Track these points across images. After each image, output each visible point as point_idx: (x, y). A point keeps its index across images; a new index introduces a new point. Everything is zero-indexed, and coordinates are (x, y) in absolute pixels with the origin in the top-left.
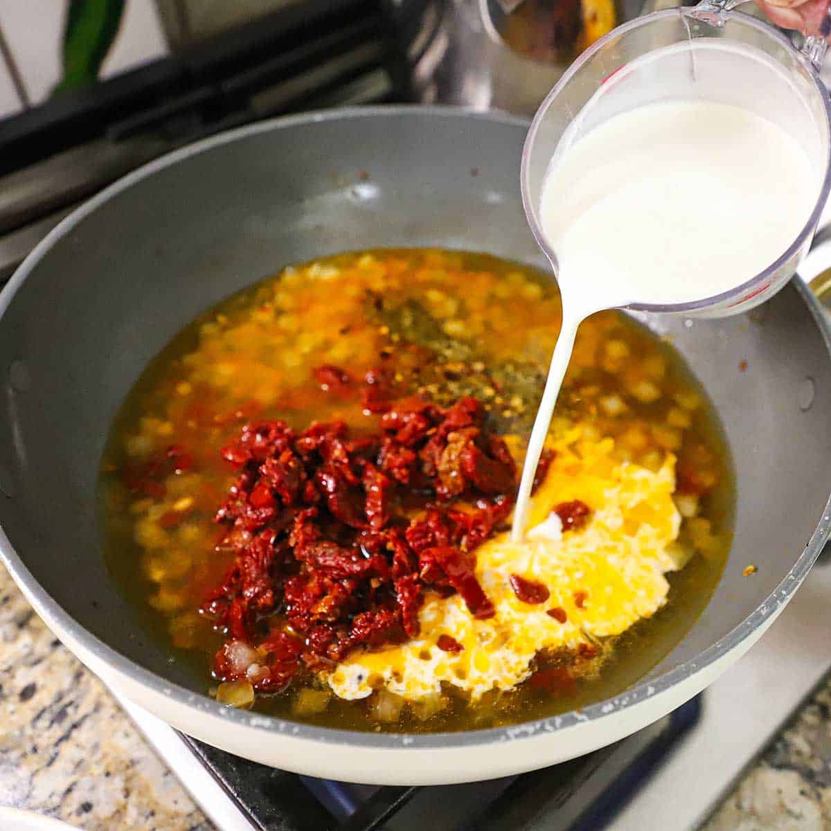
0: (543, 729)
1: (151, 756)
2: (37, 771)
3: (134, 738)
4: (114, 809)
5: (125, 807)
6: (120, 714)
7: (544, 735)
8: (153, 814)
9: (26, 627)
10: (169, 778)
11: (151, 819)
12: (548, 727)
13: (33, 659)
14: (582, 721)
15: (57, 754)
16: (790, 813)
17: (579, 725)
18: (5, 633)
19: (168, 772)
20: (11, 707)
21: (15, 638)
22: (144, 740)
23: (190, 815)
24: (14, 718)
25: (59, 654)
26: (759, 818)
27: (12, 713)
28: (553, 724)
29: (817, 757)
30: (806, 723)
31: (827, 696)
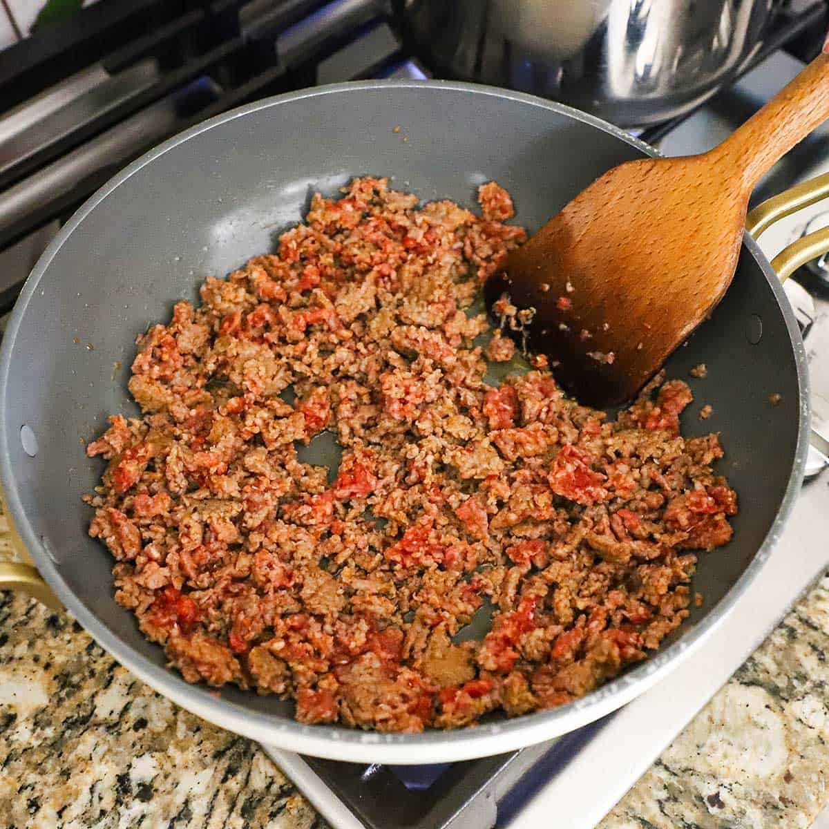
2: (97, 693)
4: (166, 725)
5: (175, 722)
8: (198, 729)
11: (198, 733)
15: (112, 678)
16: (756, 724)
20: (67, 637)
24: (71, 646)
26: (728, 730)
27: (69, 642)
29: (783, 676)
30: (774, 644)
31: (795, 620)
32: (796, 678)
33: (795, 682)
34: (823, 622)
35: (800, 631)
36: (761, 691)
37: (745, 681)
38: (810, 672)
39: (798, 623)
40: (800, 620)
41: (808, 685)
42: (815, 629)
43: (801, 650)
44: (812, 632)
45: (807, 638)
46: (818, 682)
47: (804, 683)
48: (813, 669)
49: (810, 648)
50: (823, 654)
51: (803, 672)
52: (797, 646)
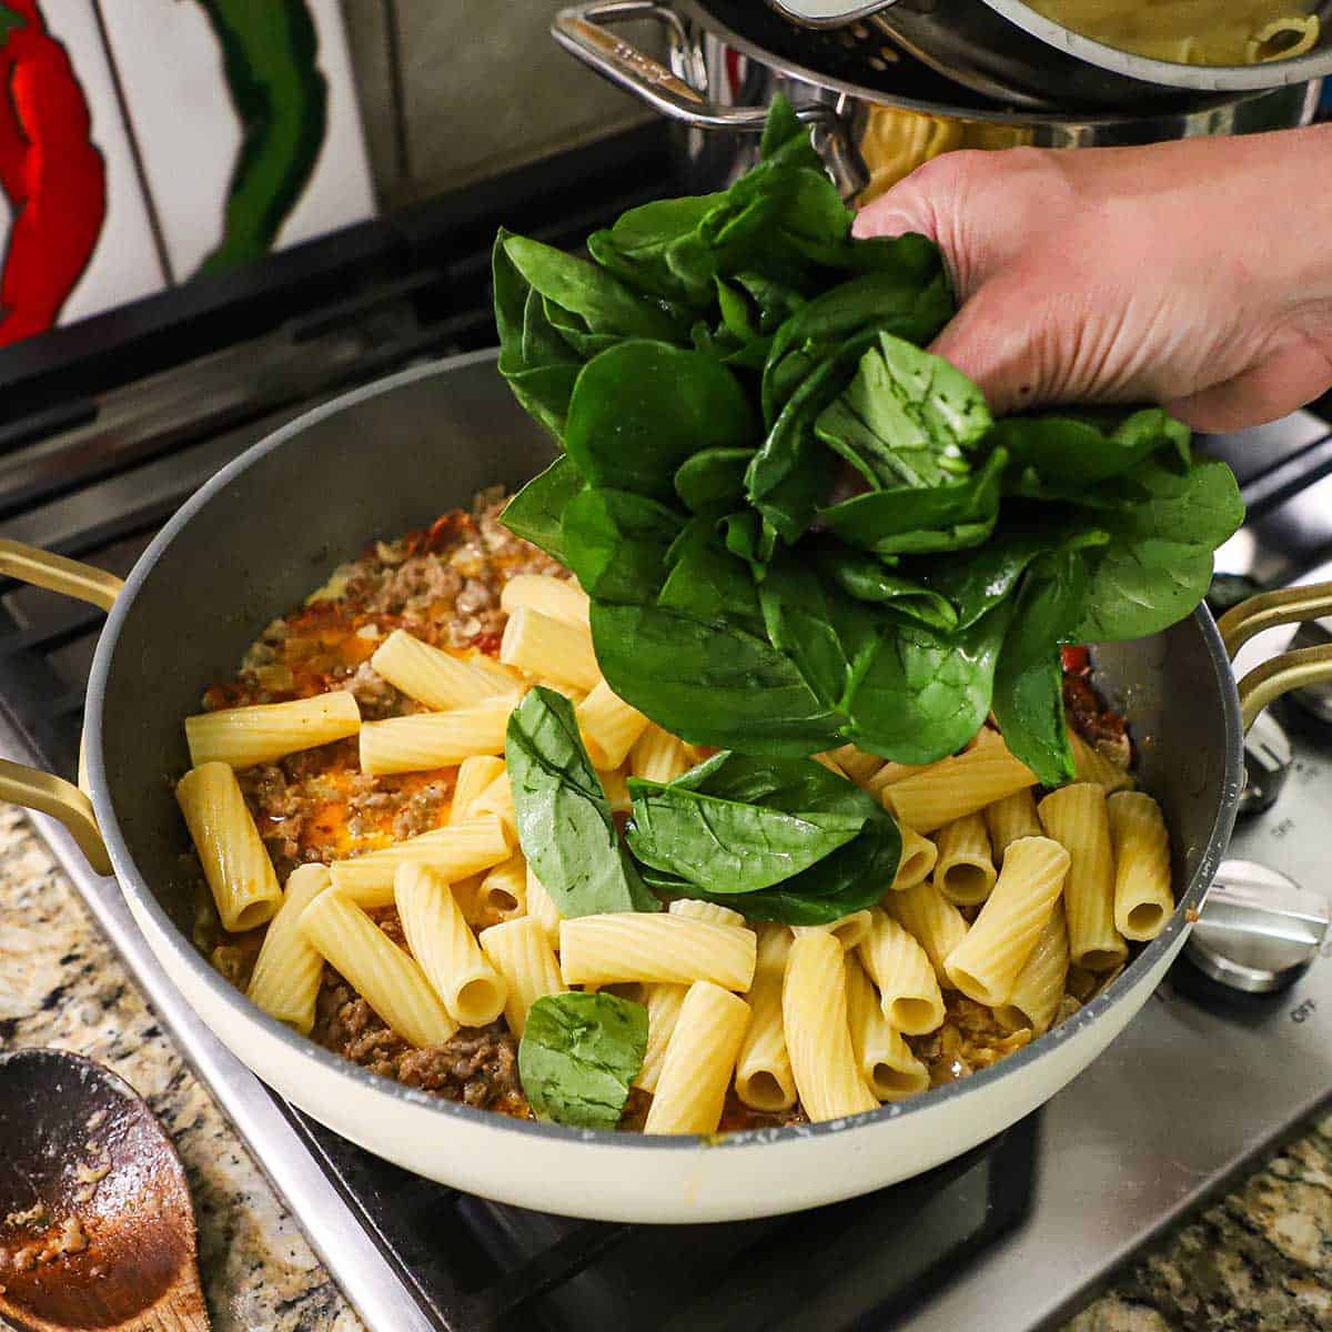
0: (753, 1140)
1: (265, 1191)
3: (246, 1165)
6: (229, 1134)
7: (753, 1148)
9: (113, 1008)
10: (286, 1222)
12: (760, 1137)
13: (119, 1050)
14: (805, 1136)
17: (798, 1141)
18: (83, 1014)
19: (287, 1213)
21: (98, 1022)
22: (260, 1169)
23: (310, 1272)
25: (155, 1048)
28: (767, 1136)
29: (1191, 1295)
30: (1183, 1247)
31: (1223, 1216)
32: (1212, 1302)
33: (1210, 1309)
34: (1266, 1223)
35: (1226, 1232)
36: (1153, 1315)
37: (1132, 1296)
38: (1237, 1295)
39: (1225, 1220)
40: (1230, 1215)
41: (1232, 1314)
42: (1252, 1232)
43: (1224, 1262)
44: (1247, 1237)
45: (1238, 1245)
46: (1248, 1312)
47: (1224, 1313)
48: (1241, 1292)
49: (1239, 1260)
50: (1261, 1272)
51: (1225, 1292)
52: (1220, 1255)
